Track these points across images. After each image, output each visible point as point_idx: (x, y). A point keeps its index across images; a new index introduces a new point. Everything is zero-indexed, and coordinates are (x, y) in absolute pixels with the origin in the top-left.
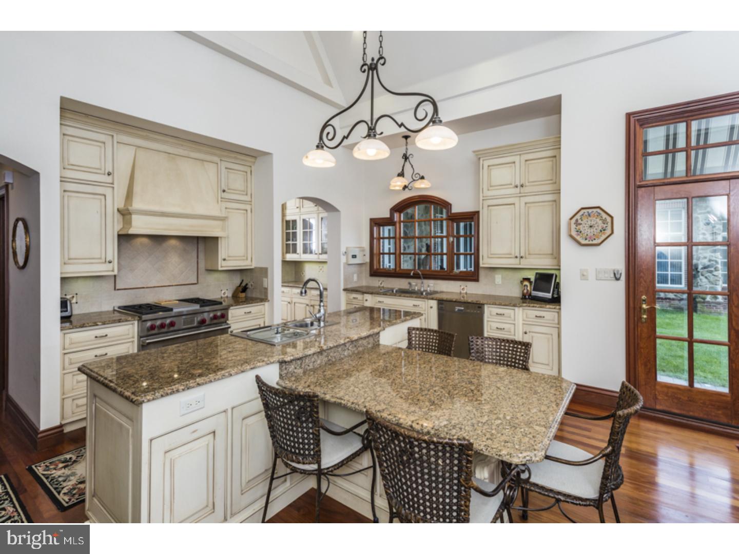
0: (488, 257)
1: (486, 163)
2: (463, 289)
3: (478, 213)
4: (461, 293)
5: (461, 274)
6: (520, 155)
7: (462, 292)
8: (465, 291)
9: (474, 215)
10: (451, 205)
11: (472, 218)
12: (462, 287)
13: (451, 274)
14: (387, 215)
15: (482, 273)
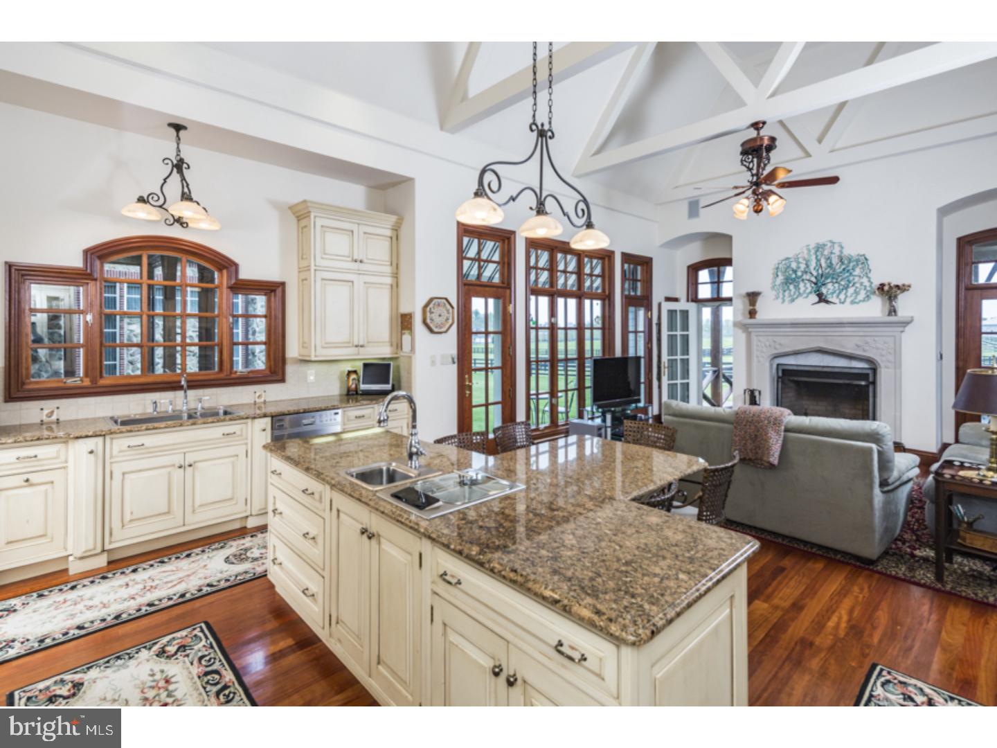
0: (323, 348)
1: (319, 222)
2: (259, 397)
3: (283, 284)
4: (255, 403)
5: (251, 375)
6: (358, 224)
7: (258, 400)
8: (262, 400)
9: (278, 287)
10: (236, 265)
11: (274, 291)
12: (257, 394)
13: (233, 376)
14: (77, 262)
15: (290, 369)
